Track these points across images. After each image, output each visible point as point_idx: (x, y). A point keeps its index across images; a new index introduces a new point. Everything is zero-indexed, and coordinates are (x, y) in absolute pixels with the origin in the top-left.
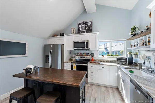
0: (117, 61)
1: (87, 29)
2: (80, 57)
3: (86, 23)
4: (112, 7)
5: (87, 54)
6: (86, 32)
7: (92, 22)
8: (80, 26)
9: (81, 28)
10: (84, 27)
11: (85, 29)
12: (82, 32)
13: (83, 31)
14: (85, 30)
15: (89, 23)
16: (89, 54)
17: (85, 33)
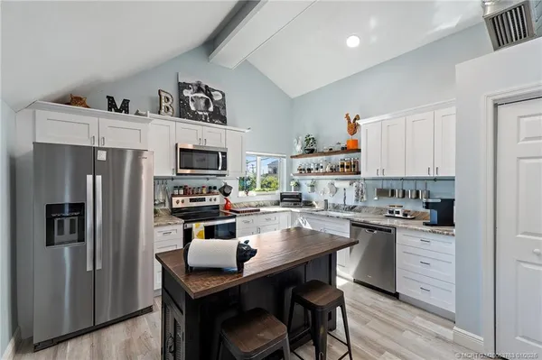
0: (282, 200)
1: (211, 109)
2: (191, 200)
3: (208, 91)
4: (262, 74)
5: (210, 188)
6: (211, 122)
7: (223, 95)
8: (187, 93)
9: (192, 100)
10: (202, 103)
11: (208, 111)
12: (195, 117)
13: (200, 113)
14: (207, 114)
15: (216, 92)
16: (215, 188)
17: (206, 121)
